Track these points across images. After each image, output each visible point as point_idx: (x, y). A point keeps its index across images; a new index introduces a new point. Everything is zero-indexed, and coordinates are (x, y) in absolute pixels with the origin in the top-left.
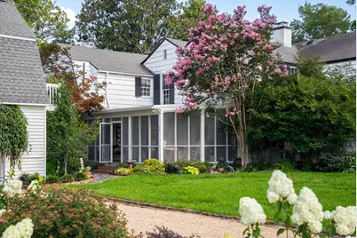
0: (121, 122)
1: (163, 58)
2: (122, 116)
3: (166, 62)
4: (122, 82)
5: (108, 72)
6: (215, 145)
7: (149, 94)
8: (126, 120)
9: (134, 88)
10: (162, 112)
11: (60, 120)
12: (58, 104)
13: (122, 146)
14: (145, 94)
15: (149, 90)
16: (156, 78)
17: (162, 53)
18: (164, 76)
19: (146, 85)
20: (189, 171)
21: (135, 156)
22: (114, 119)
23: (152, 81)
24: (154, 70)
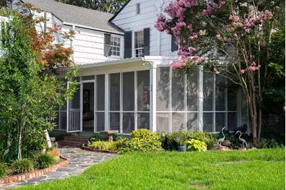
0: (94, 81)
1: (135, 13)
2: (96, 73)
3: (139, 17)
4: (89, 38)
5: (74, 25)
6: (214, 112)
7: (118, 54)
8: (101, 78)
9: (102, 46)
10: (155, 66)
11: (12, 72)
12: (8, 46)
13: (95, 111)
14: (115, 54)
15: (118, 49)
16: (128, 36)
17: (135, 8)
18: (136, 33)
19: (115, 44)
20: (195, 146)
21: (115, 126)
22: (85, 78)
23: (122, 39)
24: (124, 27)
